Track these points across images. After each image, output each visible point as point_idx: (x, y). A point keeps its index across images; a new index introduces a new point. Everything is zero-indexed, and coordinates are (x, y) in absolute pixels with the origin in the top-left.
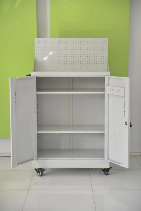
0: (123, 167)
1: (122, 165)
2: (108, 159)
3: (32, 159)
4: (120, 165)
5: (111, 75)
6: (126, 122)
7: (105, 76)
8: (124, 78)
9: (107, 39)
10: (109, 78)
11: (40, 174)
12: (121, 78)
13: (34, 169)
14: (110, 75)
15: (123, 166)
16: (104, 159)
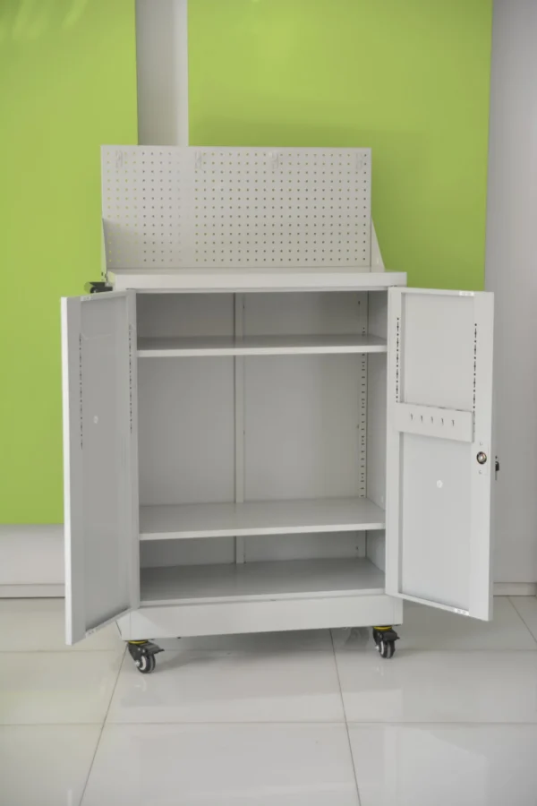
0: (468, 618)
1: (462, 612)
2: (400, 592)
3: (124, 609)
4: (456, 611)
5: (409, 285)
6: (481, 453)
7: (387, 287)
8: (472, 294)
9: (368, 151)
10: (404, 295)
11: (141, 665)
12: (461, 293)
13: (126, 643)
14: (405, 283)
15: (467, 614)
16: (384, 594)
